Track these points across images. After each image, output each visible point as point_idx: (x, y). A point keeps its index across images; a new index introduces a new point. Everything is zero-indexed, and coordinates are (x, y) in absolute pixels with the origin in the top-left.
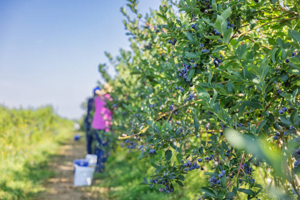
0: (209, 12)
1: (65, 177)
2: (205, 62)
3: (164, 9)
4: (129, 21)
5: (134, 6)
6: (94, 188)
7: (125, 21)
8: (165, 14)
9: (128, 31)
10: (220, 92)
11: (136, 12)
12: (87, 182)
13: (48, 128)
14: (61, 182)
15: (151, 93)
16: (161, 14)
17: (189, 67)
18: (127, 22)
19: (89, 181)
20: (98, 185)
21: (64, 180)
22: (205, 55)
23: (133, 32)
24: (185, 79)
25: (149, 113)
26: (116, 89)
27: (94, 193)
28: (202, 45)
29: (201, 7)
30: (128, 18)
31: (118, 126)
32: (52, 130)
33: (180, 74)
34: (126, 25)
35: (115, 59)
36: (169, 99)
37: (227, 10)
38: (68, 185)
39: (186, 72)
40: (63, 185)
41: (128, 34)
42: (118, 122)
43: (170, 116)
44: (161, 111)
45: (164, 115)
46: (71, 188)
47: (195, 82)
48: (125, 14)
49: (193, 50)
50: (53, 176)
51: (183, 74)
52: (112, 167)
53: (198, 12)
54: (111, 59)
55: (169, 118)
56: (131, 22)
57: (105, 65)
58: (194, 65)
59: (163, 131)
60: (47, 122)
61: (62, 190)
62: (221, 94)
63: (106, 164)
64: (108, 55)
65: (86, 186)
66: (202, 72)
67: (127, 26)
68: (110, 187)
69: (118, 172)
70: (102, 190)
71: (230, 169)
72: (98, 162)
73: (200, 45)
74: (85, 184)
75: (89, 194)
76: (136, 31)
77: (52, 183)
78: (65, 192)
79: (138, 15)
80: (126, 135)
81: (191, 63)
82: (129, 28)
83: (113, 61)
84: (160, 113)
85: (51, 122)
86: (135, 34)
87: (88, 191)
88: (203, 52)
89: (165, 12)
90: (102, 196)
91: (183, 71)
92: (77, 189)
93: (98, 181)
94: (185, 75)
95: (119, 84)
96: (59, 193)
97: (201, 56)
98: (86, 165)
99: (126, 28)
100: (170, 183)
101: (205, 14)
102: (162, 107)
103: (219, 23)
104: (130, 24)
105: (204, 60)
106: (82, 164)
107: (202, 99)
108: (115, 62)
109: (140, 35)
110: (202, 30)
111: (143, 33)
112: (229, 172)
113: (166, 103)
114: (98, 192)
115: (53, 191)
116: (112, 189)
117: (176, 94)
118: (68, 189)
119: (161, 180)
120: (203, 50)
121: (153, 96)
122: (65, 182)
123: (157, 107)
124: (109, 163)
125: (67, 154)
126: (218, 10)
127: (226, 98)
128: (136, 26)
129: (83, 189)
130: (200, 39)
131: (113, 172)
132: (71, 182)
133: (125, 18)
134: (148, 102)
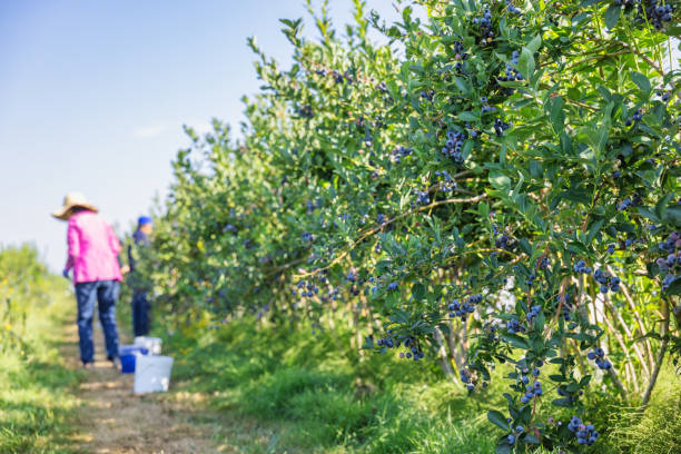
0: (487, 43)
4: (266, 63)
5: (296, 32)
7: (258, 63)
9: (265, 82)
11: (298, 43)
12: (161, 386)
14: (106, 388)
18: (262, 64)
21: (111, 385)
22: (488, 115)
23: (274, 83)
24: (454, 159)
28: (483, 99)
30: (263, 57)
32: (38, 294)
33: (444, 150)
34: (259, 70)
35: (202, 140)
39: (454, 147)
41: (264, 88)
45: (371, 232)
48: (256, 51)
51: (449, 150)
53: (471, 44)
54: (195, 140)
56: (269, 65)
59: (412, 249)
64: (189, 132)
67: (263, 72)
68: (211, 392)
70: (197, 397)
71: (546, 303)
73: (480, 100)
76: (279, 83)
80: (304, 271)
82: (265, 76)
83: (199, 144)
86: (279, 88)
88: (485, 112)
93: (181, 384)
97: (481, 118)
99: (261, 77)
101: (480, 47)
102: (366, 219)
103: (524, 61)
104: (268, 69)
109: (288, 90)
110: (483, 73)
112: (545, 308)
116: (217, 394)
117: (392, 194)
120: (485, 108)
123: (356, 220)
126: (511, 39)
128: (277, 72)
130: (480, 88)
133: (257, 58)
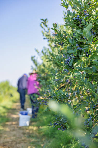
0: (81, 26)
1: (15, 121)
2: (80, 55)
3: (55, 25)
4: (45, 31)
5: (46, 23)
6: (30, 128)
7: (43, 31)
8: (56, 28)
9: (45, 37)
10: (88, 72)
11: (46, 26)
12: (27, 124)
13: (7, 93)
14: (12, 124)
15: (56, 73)
16: (53, 28)
17: (71, 58)
19: (28, 123)
20: (33, 126)
21: (14, 123)
22: (79, 51)
23: (47, 37)
24: (69, 65)
25: (54, 84)
26: (41, 70)
27: (30, 130)
28: (77, 45)
29: (78, 23)
30: (45, 29)
31: (42, 91)
33: (66, 62)
34: (43, 33)
36: (66, 76)
37: (90, 25)
38: (15, 126)
39: (69, 61)
40: (13, 126)
41: (44, 39)
42: (42, 89)
43: (67, 85)
44: (62, 83)
45: (63, 85)
46: (17, 127)
47: (75, 67)
48: (42, 27)
49: (72, 48)
50: (8, 121)
51: (67, 62)
52: (41, 115)
53: (75, 26)
54: (38, 53)
55: (66, 87)
56: (46, 32)
57: (34, 57)
58: (73, 57)
59: (58, 95)
60: (6, 90)
61: (12, 129)
62: (89, 73)
63: (38, 113)
64: (37, 51)
65: (26, 126)
66: (78, 61)
69: (44, 118)
70: (35, 128)
71: (94, 117)
72: (33, 113)
73: (76, 45)
74: (25, 125)
75: (27, 131)
76: (49, 37)
77: (7, 125)
78: (14, 130)
79: (48, 28)
80: (41, 97)
81: (71, 56)
82: (45, 35)
83: (40, 54)
84: (61, 84)
85: (8, 90)
86: (49, 38)
87: (27, 129)
88: (78, 49)
89: (56, 27)
90: (35, 132)
91: (67, 60)
92: (20, 128)
93: (33, 123)
94: (68, 62)
95: (42, 67)
96: (10, 131)
97: (77, 52)
98: (26, 114)
99: (43, 36)
100: (64, 125)
101: (79, 27)
102: (62, 81)
103: (85, 33)
104: (46, 33)
105: (79, 54)
106: (24, 113)
107: (77, 76)
108: (41, 54)
109: (52, 39)
110: (77, 36)
111: (53, 38)
112: (94, 118)
113: (65, 78)
114: (32, 130)
115: (7, 129)
116: (41, 127)
117: (69, 73)
118: (16, 128)
119: (59, 123)
120: (78, 48)
121: (57, 75)
122: (15, 124)
123: (59, 81)
124: (39, 113)
125: (17, 108)
126: (86, 25)
127: (92, 75)
128: (49, 34)
129: (24, 128)
130: (76, 42)
131: (42, 118)
132: (18, 124)
133: (43, 30)
134: (54, 78)
